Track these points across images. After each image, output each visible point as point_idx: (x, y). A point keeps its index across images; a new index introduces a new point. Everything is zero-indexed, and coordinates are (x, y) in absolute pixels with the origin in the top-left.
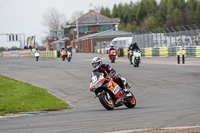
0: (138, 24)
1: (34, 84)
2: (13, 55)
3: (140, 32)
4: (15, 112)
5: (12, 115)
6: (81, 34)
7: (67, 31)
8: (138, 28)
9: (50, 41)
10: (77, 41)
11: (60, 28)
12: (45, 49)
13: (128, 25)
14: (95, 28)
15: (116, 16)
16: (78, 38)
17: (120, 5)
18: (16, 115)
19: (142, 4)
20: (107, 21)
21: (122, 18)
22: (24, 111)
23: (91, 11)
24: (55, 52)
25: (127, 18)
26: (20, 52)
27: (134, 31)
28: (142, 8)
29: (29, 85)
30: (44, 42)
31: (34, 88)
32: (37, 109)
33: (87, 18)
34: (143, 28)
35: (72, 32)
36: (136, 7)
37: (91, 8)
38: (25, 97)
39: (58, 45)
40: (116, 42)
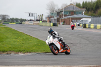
0: (94, 12)
1: (40, 39)
2: (31, 24)
3: (95, 16)
4: (30, 52)
5: (28, 54)
6: (65, 15)
7: (58, 13)
8: (94, 14)
9: (49, 18)
10: (63, 18)
11: (55, 12)
12: (47, 22)
13: (89, 12)
14: (72, 13)
15: (84, 7)
16: (64, 17)
17: (86, 2)
18: (30, 54)
19: (97, 2)
20: (79, 9)
21: (86, 9)
22: (35, 52)
23: (71, 4)
24: (52, 23)
25: (89, 9)
26: (34, 22)
27: (92, 16)
28: (97, 4)
29: (38, 39)
30: (46, 18)
31: (40, 41)
32: (41, 51)
33: (69, 8)
34: (97, 14)
35: (61, 14)
36: (94, 4)
37: (71, 3)
38: (35, 45)
39: (53, 20)
40: (82, 21)
